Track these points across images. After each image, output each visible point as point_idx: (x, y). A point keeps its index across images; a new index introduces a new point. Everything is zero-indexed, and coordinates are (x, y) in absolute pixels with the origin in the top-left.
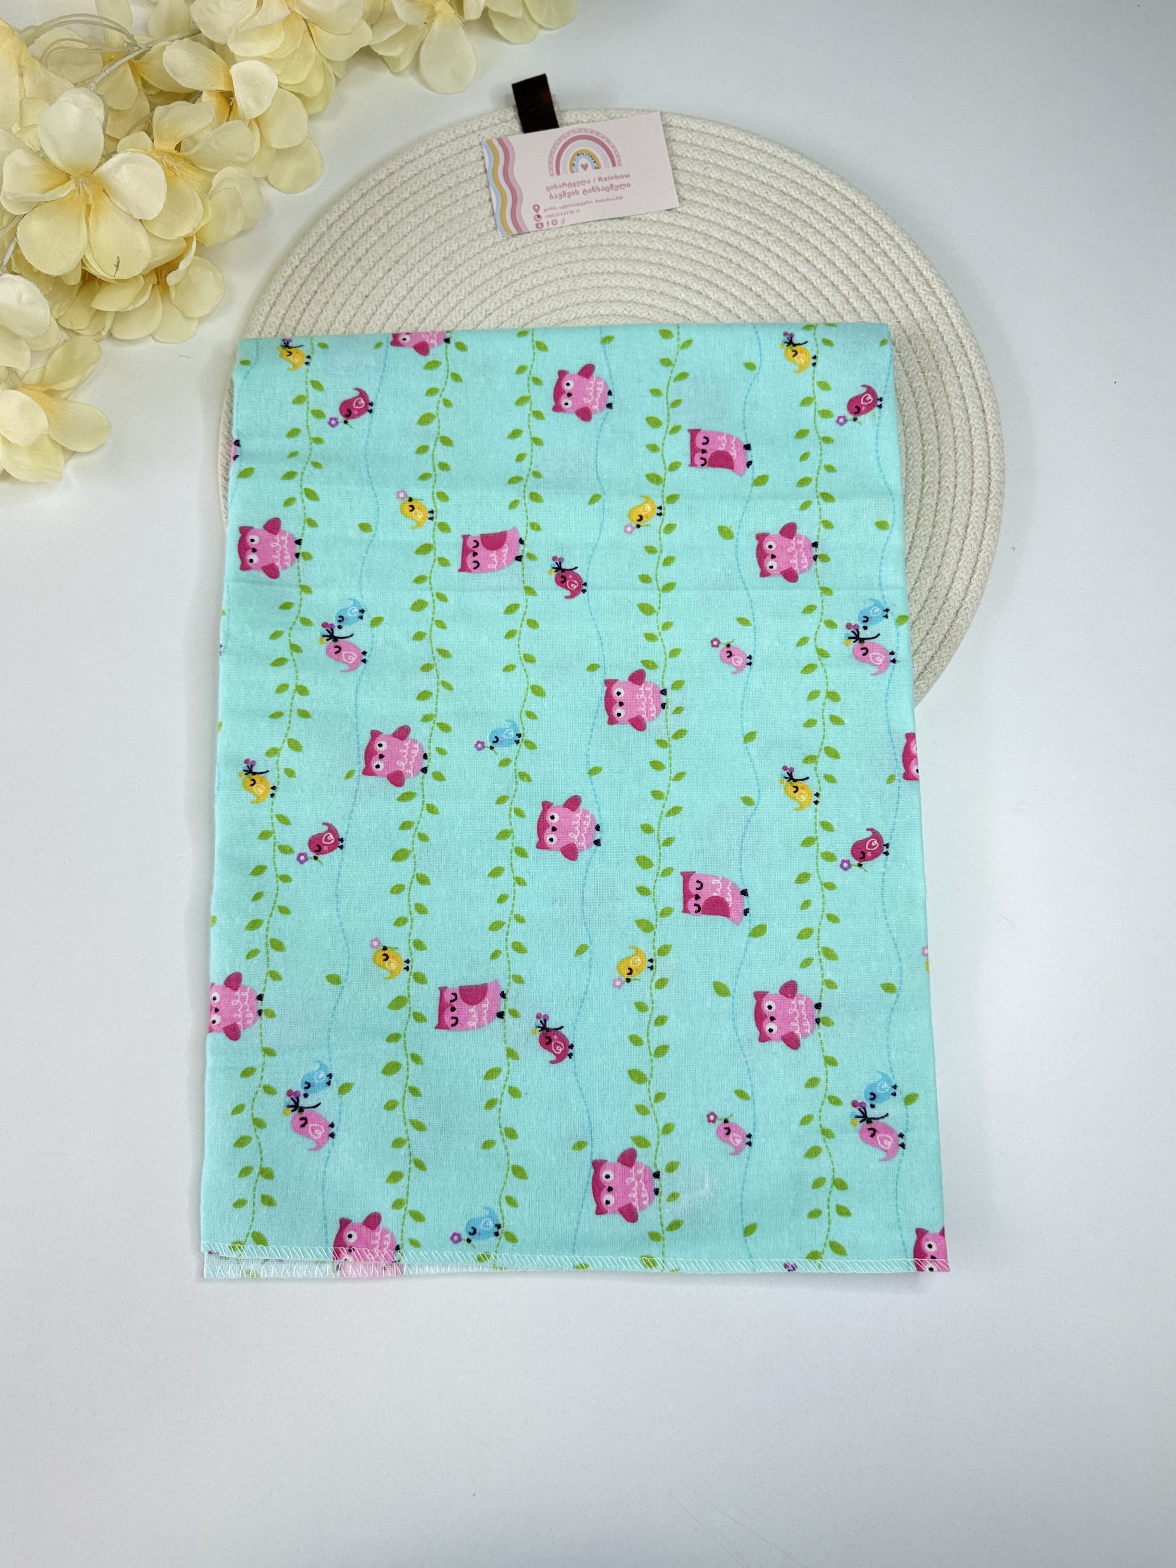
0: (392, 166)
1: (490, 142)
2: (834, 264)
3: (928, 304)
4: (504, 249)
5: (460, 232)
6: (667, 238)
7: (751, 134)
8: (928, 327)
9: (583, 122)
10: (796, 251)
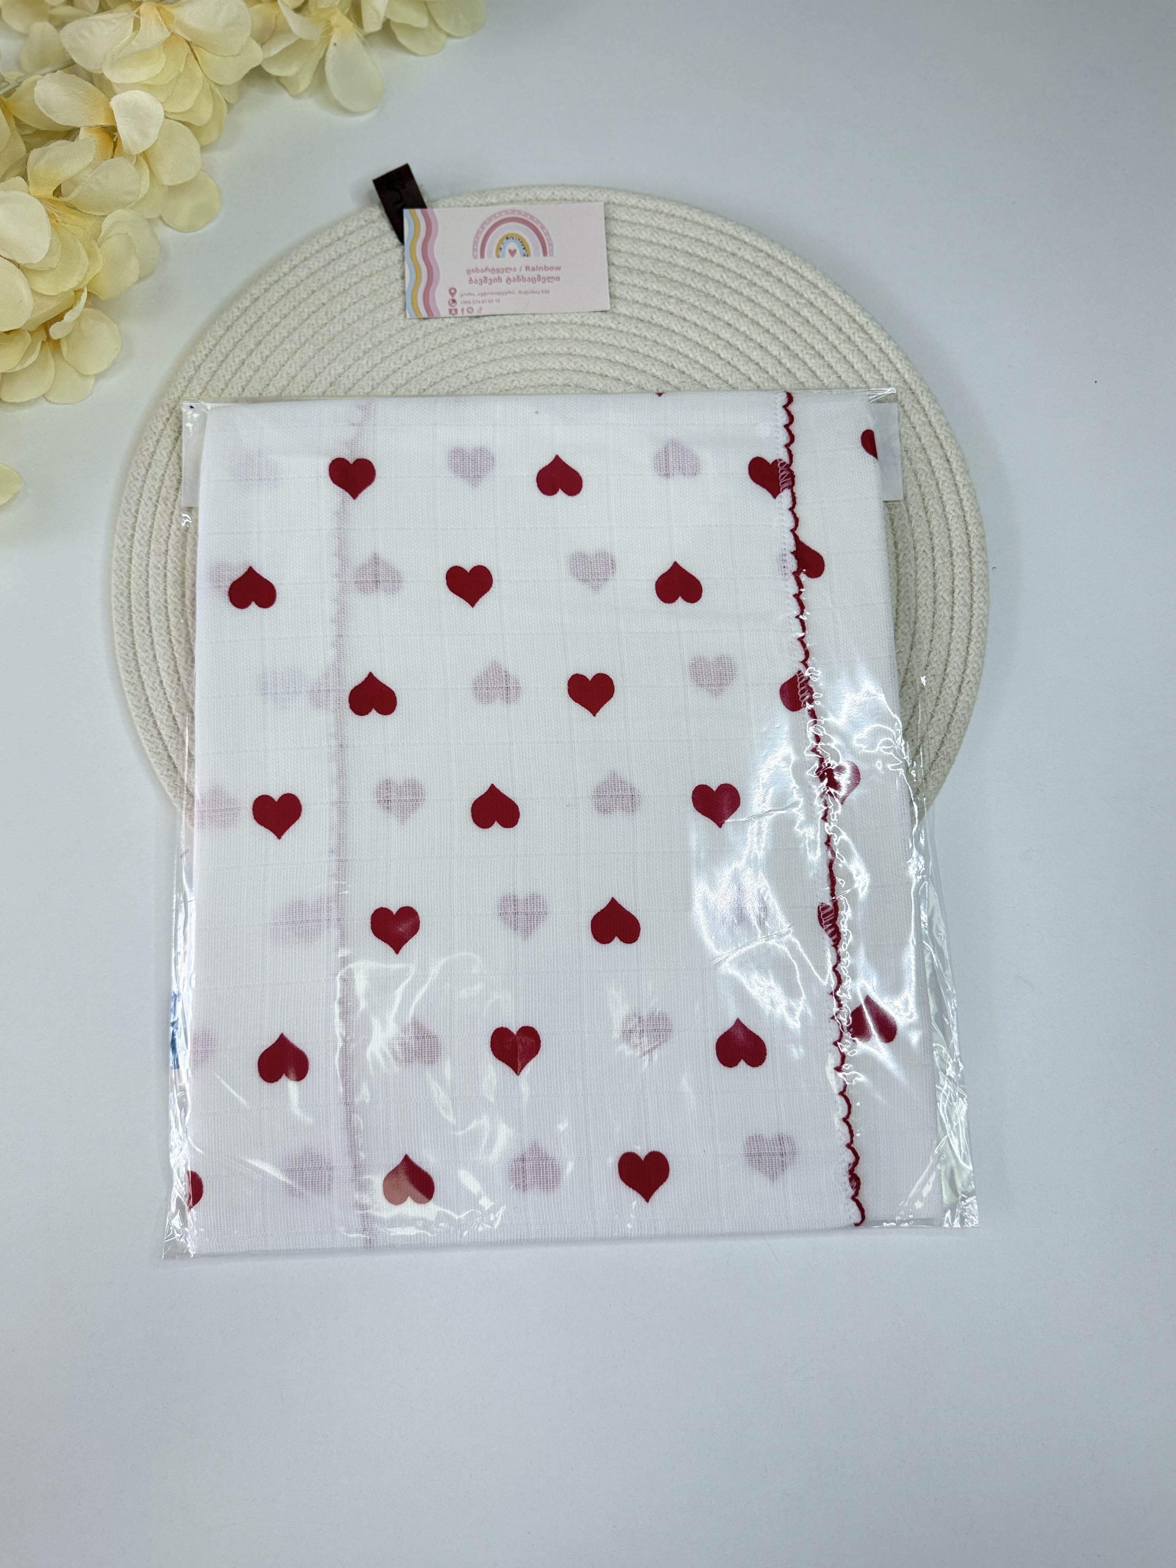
0: (255, 291)
2: (758, 324)
3: (867, 352)
7: (644, 195)
10: (715, 316)
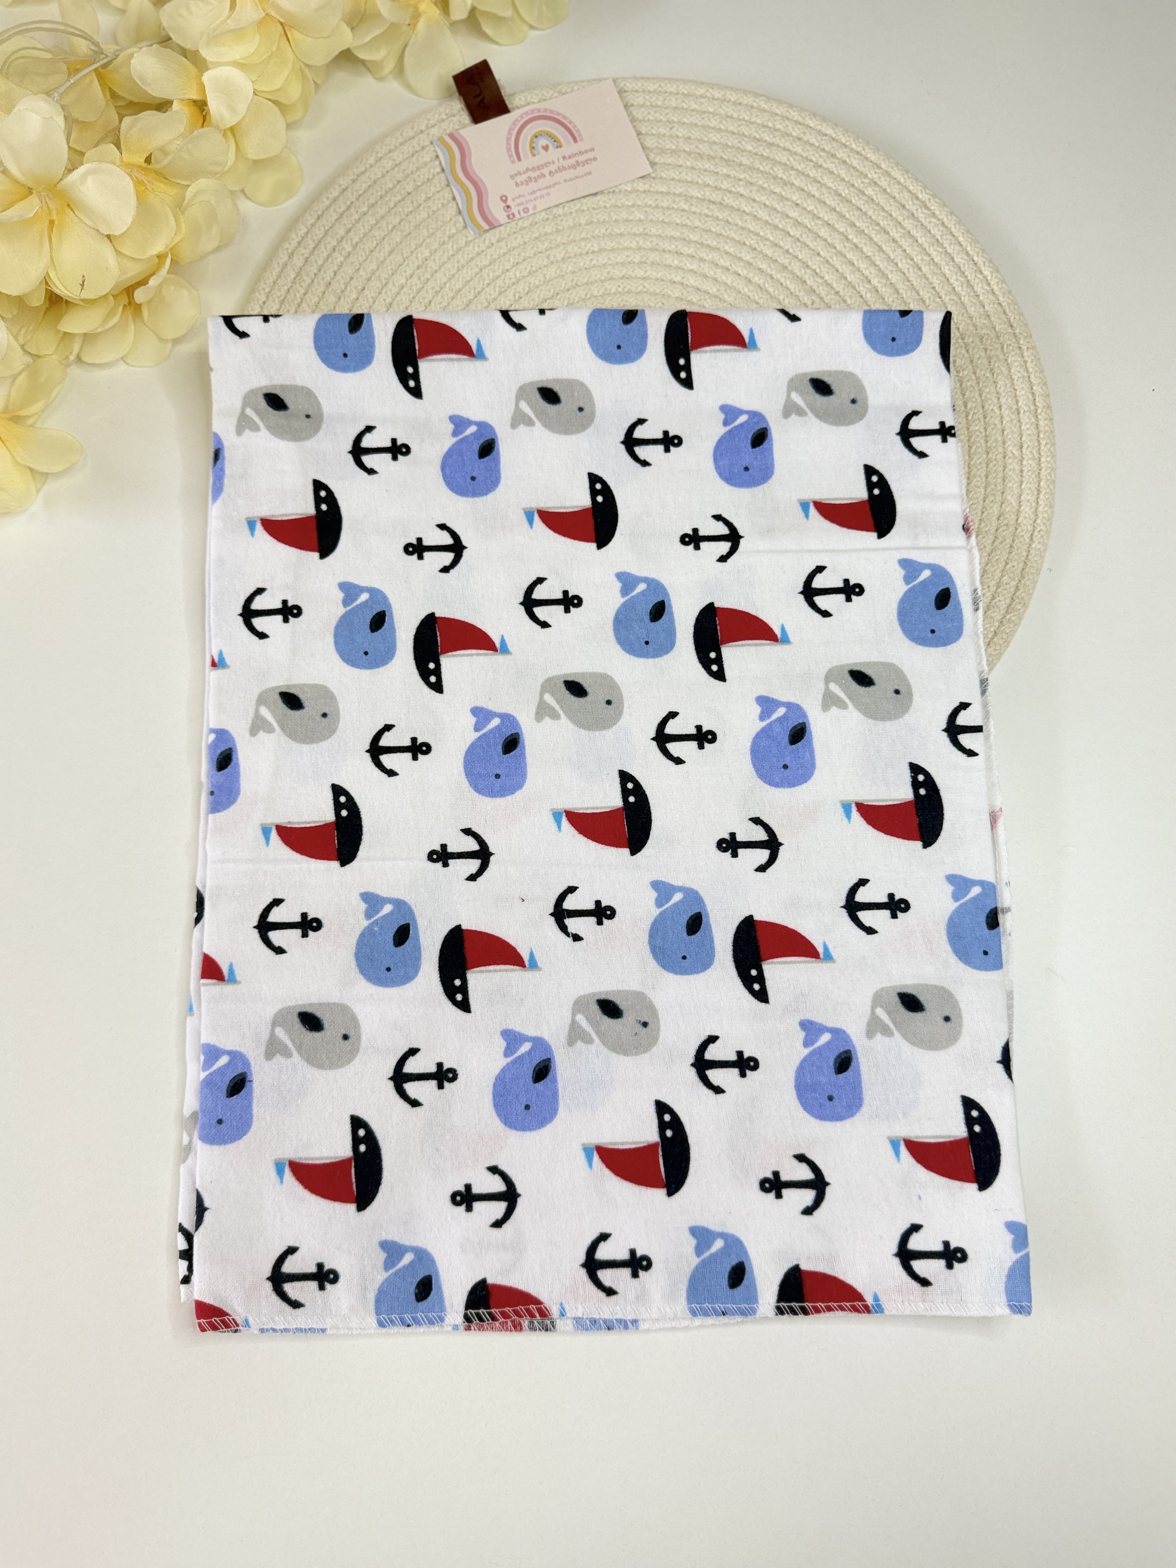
0: (344, 182)
1: (441, 139)
2: (825, 203)
3: (930, 227)
4: (479, 246)
5: (429, 237)
6: (646, 206)
7: (712, 86)
8: (935, 250)
9: (533, 103)
10: (782, 196)
